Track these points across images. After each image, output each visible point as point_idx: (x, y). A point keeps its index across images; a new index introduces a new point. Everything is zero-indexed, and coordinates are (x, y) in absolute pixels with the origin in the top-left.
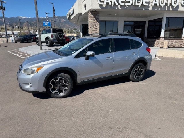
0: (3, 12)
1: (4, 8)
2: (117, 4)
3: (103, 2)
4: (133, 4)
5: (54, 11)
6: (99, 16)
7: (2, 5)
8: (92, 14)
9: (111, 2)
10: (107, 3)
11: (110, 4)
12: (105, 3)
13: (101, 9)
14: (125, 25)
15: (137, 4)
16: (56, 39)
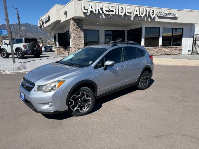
2: (101, 12)
3: (87, 10)
4: (117, 14)
5: (19, 18)
6: (82, 24)
8: (75, 22)
10: (92, 12)
11: (95, 12)
12: (89, 11)
13: (85, 17)
14: (106, 35)
15: (120, 14)
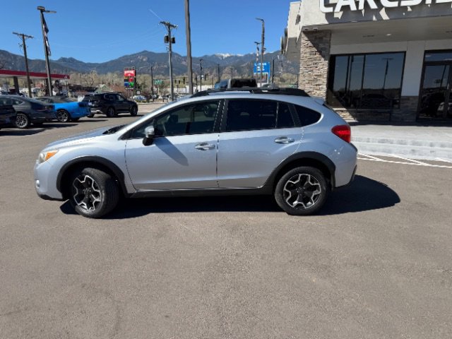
0: (170, 47)
1: (174, 39)
2: (373, 5)
6: (329, 42)
7: (170, 32)
8: (310, 39)
9: (357, 3)
10: (345, 8)
11: (353, 8)
12: (338, 8)
13: (329, 24)
14: (426, 64)
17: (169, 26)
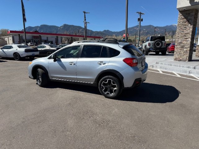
0: (140, 23)
1: (142, 19)
7: (140, 16)
8: (183, 15)
13: (192, 5)
16: (153, 47)
17: (141, 13)
